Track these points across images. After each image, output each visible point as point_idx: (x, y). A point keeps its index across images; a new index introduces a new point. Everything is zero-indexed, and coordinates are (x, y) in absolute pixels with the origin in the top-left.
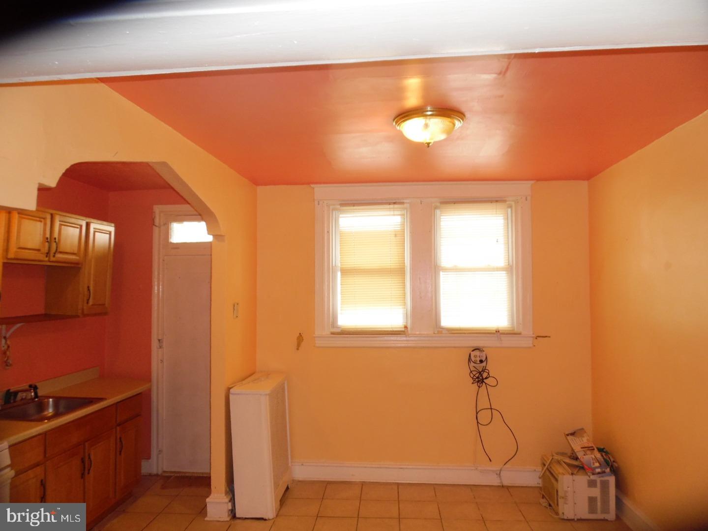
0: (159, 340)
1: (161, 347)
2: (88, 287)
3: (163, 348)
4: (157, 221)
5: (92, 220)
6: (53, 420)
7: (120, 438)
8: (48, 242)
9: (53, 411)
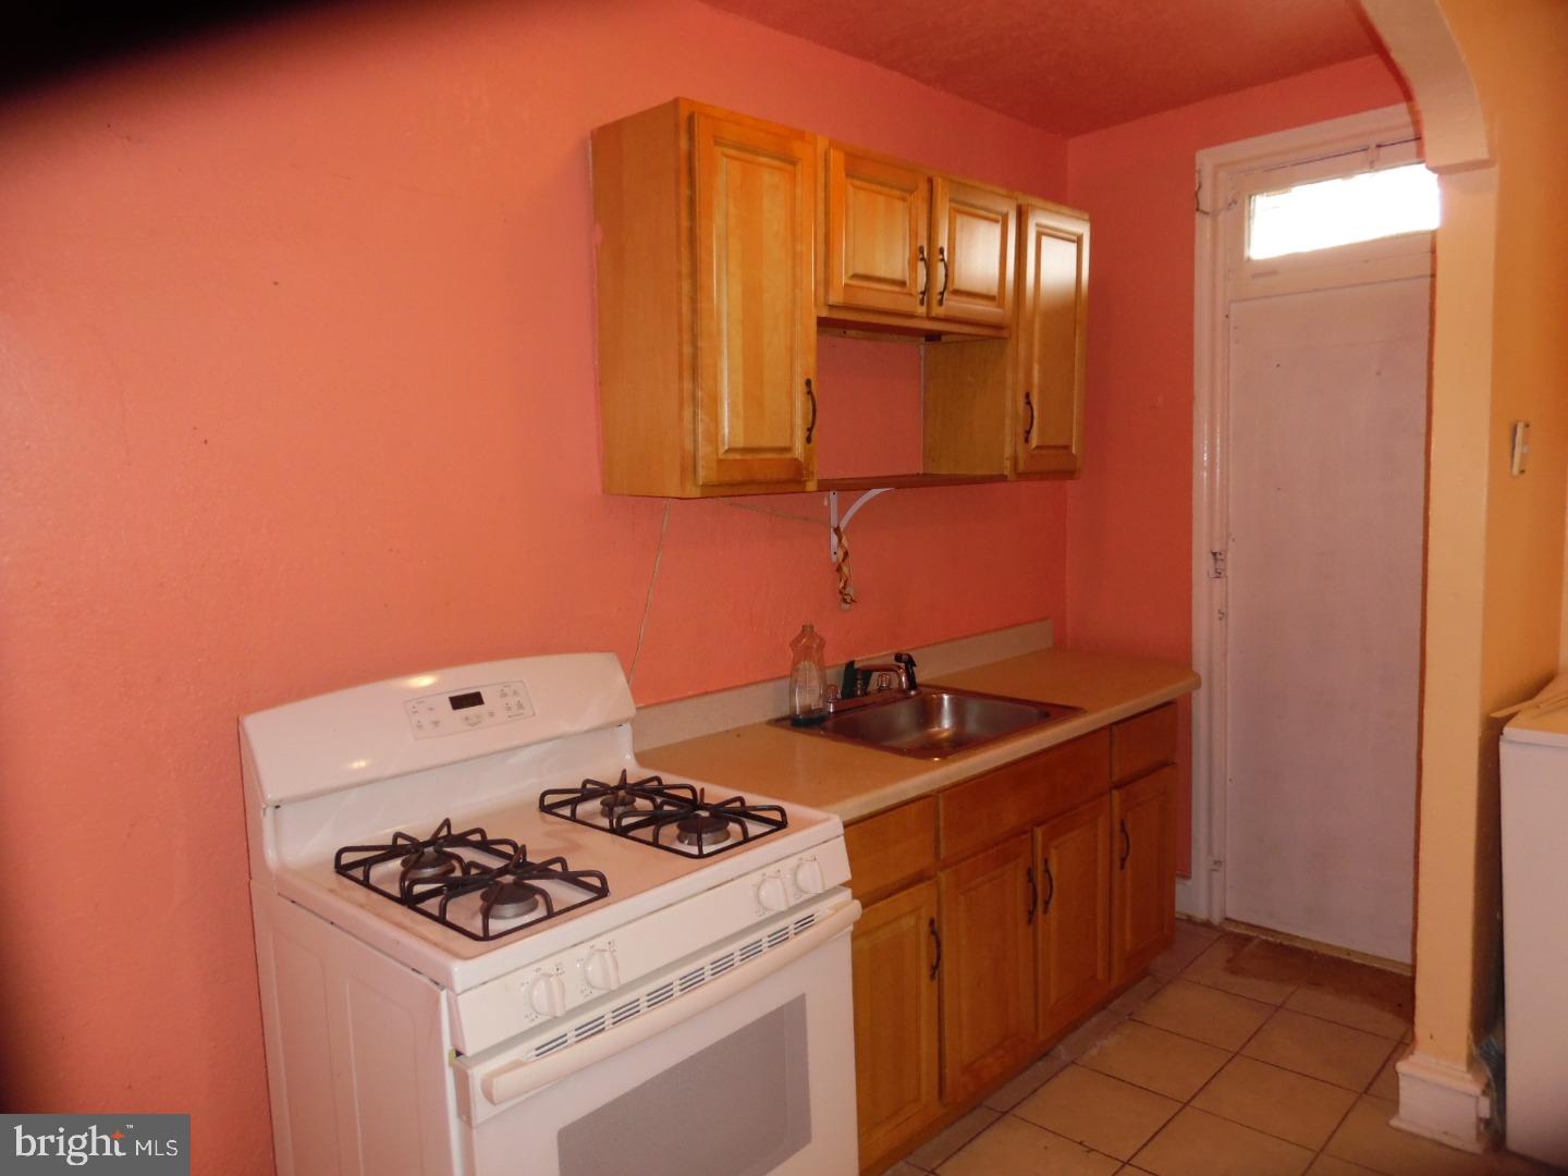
0: (1214, 554)
1: (1218, 574)
2: (1028, 396)
3: (1226, 577)
4: (1206, 200)
5: (1033, 201)
6: (954, 761)
7: (1123, 824)
8: (923, 259)
9: (953, 727)
